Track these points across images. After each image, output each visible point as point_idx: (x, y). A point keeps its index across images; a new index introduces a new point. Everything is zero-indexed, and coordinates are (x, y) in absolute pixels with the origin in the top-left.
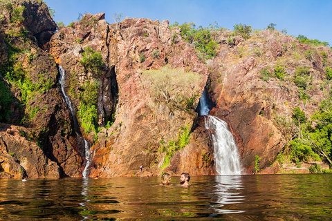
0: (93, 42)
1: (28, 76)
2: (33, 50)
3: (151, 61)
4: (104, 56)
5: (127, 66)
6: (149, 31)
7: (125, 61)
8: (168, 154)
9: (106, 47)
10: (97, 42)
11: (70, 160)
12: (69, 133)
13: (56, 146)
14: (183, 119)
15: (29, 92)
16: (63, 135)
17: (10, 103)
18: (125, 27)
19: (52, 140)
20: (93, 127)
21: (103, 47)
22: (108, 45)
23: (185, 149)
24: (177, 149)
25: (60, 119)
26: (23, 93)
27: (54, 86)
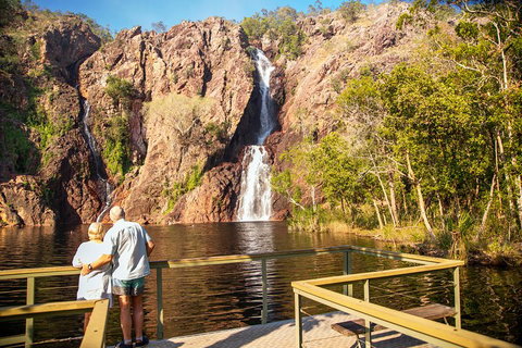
0: (125, 66)
1: (50, 118)
2: (56, 88)
3: (183, 82)
4: (138, 80)
5: (162, 91)
6: (192, 40)
7: (160, 84)
8: (172, 198)
9: (140, 69)
10: (130, 66)
11: (85, 206)
12: (86, 177)
13: (70, 192)
14: (196, 155)
15: (49, 136)
16: (79, 179)
17: (28, 151)
18: (170, 38)
19: (66, 186)
20: (120, 168)
21: (136, 70)
22: (143, 66)
23: (194, 193)
24: (183, 193)
25: (74, 164)
26: (43, 137)
27: (76, 126)
